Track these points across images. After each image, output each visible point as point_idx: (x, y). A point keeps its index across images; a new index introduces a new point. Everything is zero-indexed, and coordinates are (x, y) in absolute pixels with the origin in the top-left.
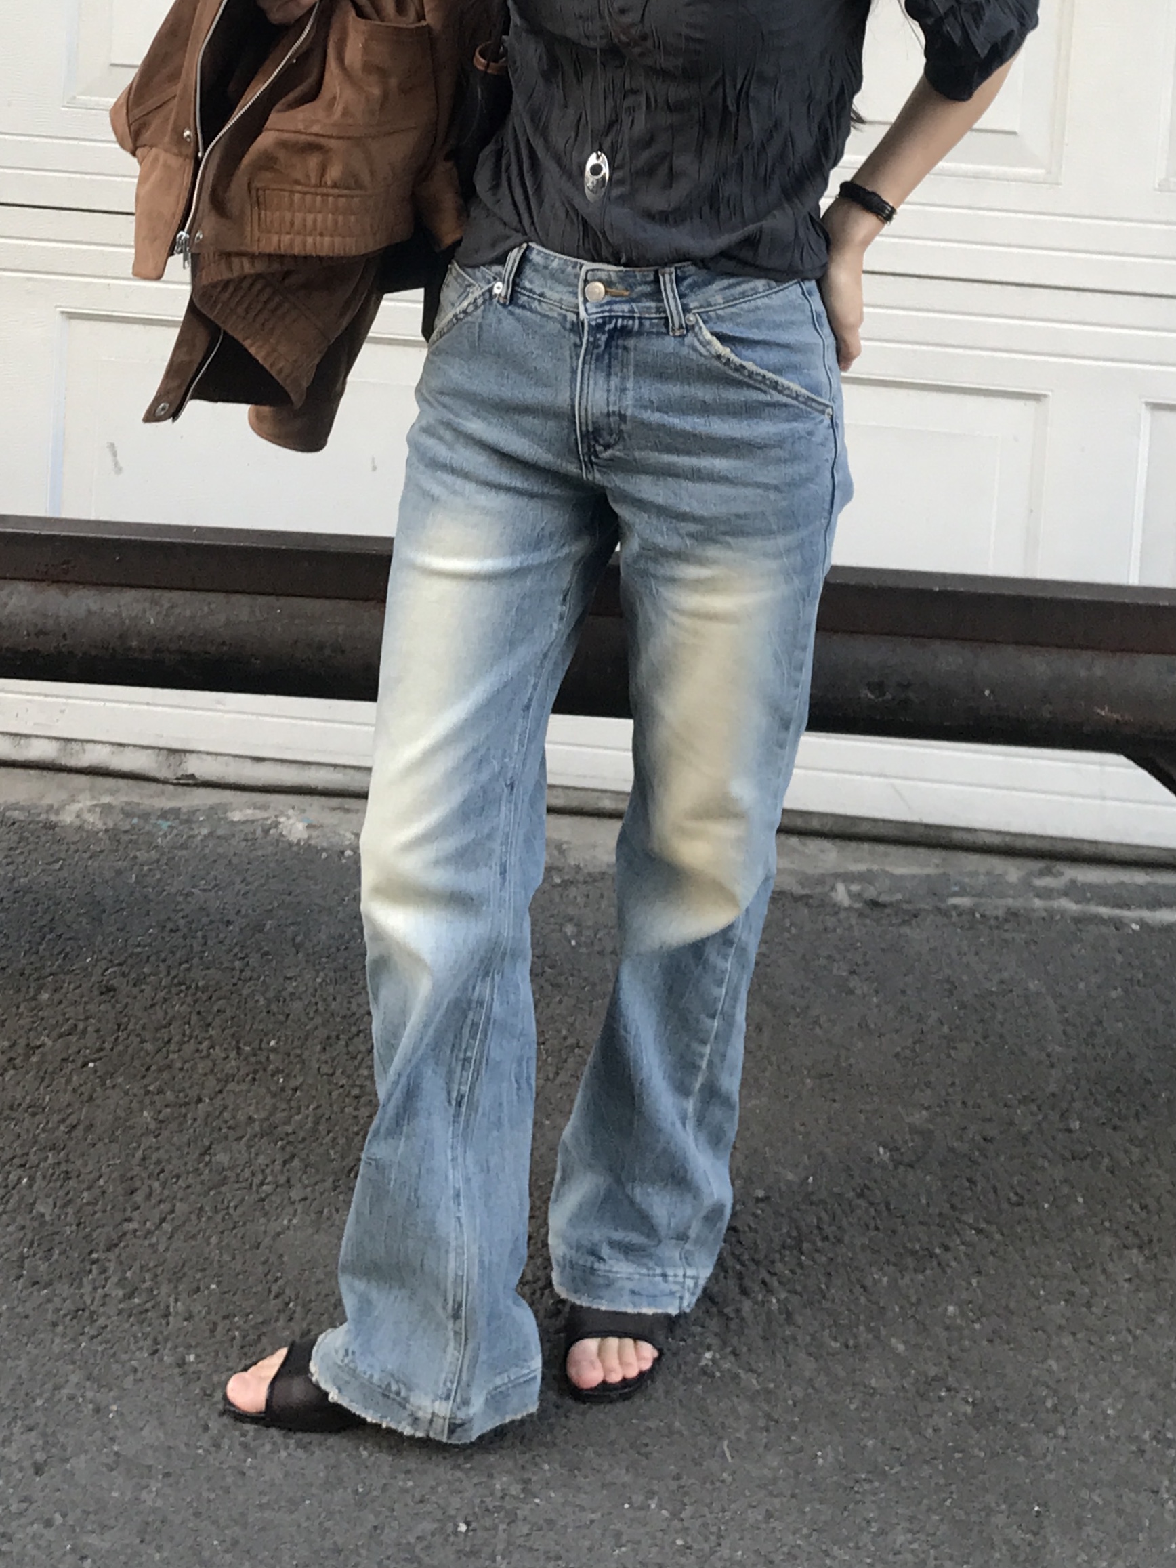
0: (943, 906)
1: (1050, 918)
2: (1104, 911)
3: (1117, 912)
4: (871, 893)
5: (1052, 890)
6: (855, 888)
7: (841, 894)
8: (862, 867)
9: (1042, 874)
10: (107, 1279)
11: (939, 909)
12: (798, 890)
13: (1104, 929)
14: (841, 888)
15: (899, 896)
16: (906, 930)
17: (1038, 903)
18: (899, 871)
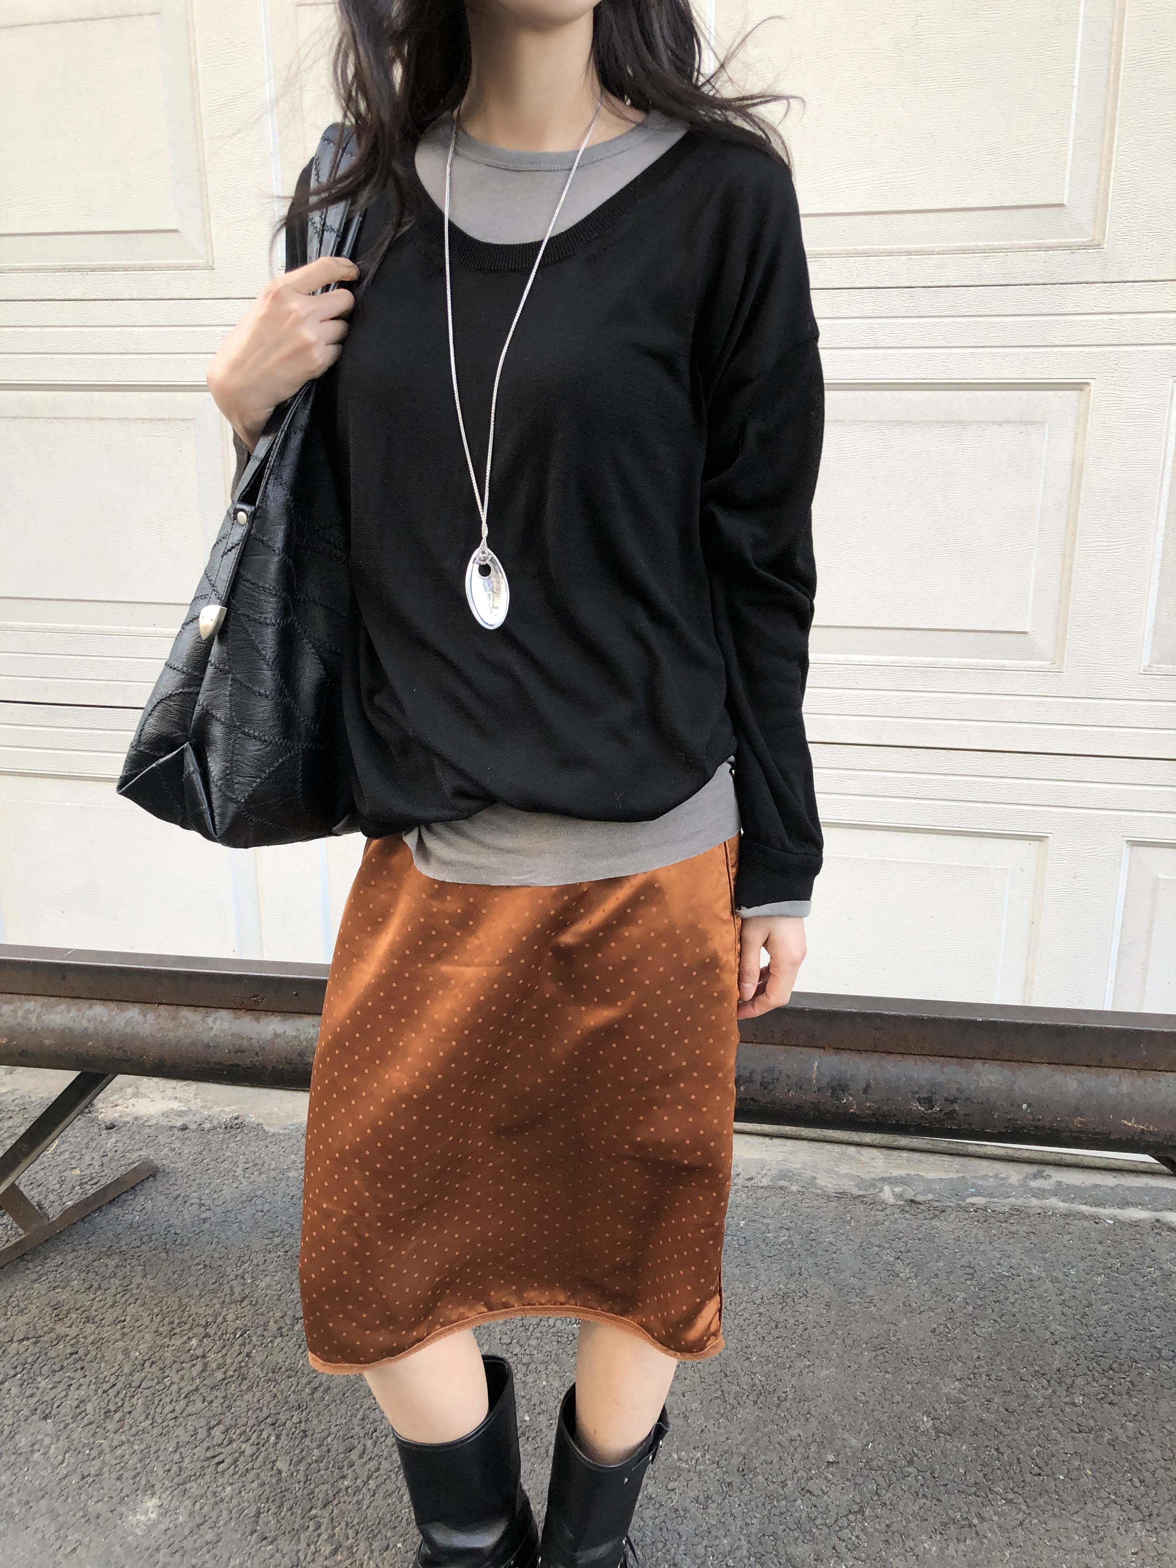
0: (964, 1204)
1: (1043, 1214)
2: (1085, 1209)
3: (1094, 1210)
4: (910, 1194)
5: (1044, 1191)
6: (898, 1190)
7: (887, 1194)
8: (903, 1172)
9: (1035, 1176)
10: (319, 1535)
11: (959, 1206)
12: (856, 1192)
13: (1086, 1224)
14: (887, 1188)
15: (930, 1197)
16: (935, 1223)
17: (1034, 1202)
18: (931, 1175)
